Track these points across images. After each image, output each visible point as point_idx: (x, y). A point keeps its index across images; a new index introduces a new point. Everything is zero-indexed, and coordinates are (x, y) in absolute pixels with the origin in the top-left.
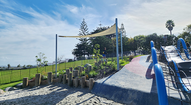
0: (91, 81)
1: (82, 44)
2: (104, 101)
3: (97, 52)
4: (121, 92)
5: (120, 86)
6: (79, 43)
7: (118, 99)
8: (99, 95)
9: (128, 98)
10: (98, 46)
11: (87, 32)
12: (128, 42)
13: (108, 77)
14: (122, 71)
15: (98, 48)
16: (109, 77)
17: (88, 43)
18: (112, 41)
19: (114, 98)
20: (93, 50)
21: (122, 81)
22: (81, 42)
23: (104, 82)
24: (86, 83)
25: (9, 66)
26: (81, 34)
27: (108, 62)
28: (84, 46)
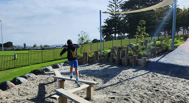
0: (144, 59)
1: (112, 19)
2: (161, 76)
3: (142, 30)
4: (179, 68)
5: (177, 64)
6: (110, 18)
7: (175, 75)
8: (154, 71)
9: (186, 73)
10: (144, 22)
11: (120, 2)
12: (179, 14)
13: (161, 56)
14: (176, 50)
15: (143, 26)
16: (163, 57)
17: (120, 18)
18: (155, 14)
19: (171, 73)
20: (137, 28)
21: (178, 59)
22: (112, 16)
23: (158, 61)
24: (137, 62)
25: (25, 45)
26: (112, 5)
27: (157, 42)
28: (116, 22)
